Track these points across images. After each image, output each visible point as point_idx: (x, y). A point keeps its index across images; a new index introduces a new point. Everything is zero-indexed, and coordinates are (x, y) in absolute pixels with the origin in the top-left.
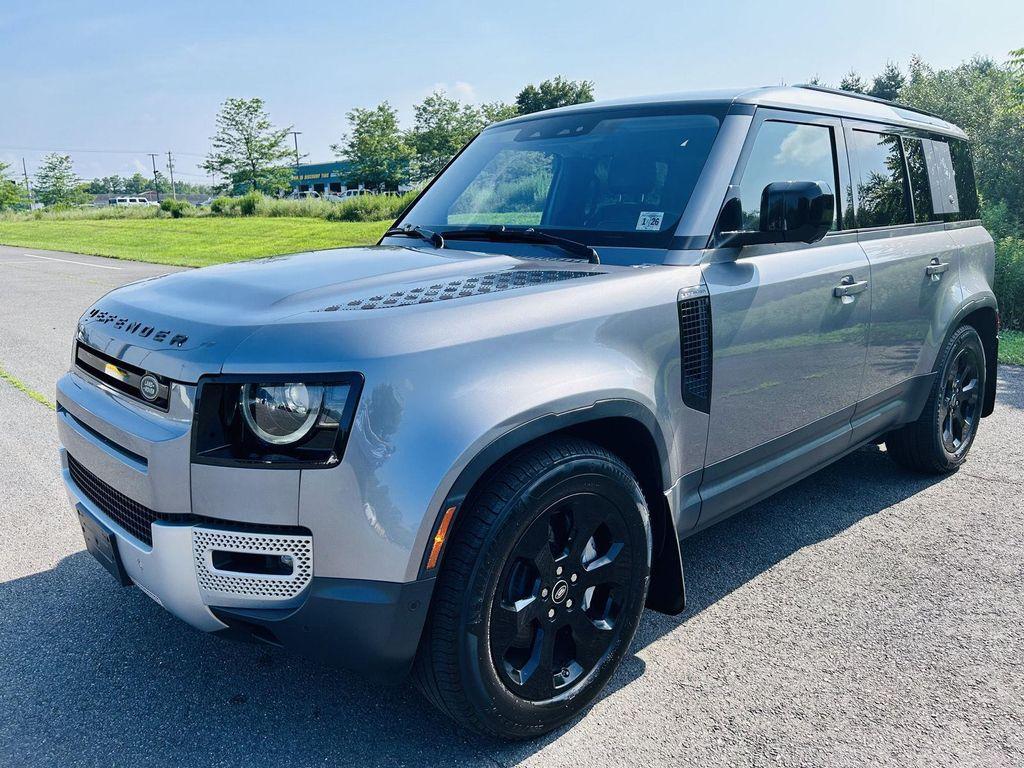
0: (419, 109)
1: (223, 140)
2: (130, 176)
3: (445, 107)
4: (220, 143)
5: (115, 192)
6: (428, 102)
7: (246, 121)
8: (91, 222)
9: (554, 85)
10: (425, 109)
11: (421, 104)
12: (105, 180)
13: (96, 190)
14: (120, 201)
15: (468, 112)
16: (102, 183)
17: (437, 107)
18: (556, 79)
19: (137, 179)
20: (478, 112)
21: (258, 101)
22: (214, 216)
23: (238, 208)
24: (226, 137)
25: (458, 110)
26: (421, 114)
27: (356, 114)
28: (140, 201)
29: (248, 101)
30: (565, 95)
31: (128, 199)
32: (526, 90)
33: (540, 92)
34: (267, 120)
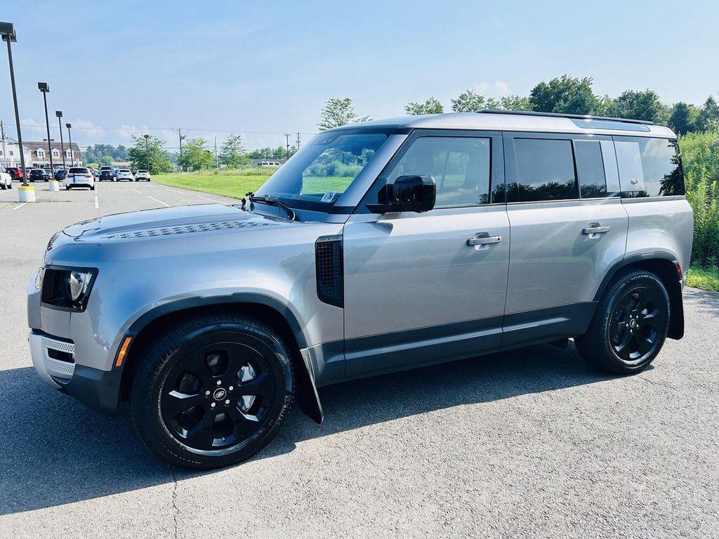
0: (455, 102)
1: (325, 125)
2: (276, 148)
3: (474, 100)
4: (323, 128)
5: (267, 158)
6: (462, 97)
7: (340, 113)
8: (242, 177)
9: (561, 81)
10: (459, 102)
11: (457, 98)
12: (262, 151)
13: (255, 156)
14: (264, 164)
15: (490, 103)
16: (260, 153)
17: (468, 100)
18: (563, 77)
19: (280, 150)
20: (498, 103)
21: (348, 100)
22: (311, 176)
23: (325, 171)
24: (327, 123)
25: (483, 102)
26: (457, 105)
27: (411, 106)
28: (276, 164)
29: (342, 99)
30: (569, 88)
31: (268, 162)
32: (539, 85)
33: (549, 86)
34: (352, 112)
